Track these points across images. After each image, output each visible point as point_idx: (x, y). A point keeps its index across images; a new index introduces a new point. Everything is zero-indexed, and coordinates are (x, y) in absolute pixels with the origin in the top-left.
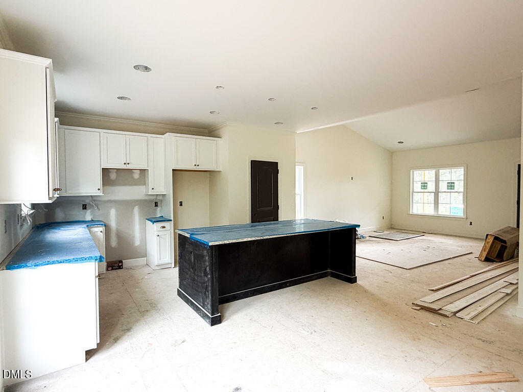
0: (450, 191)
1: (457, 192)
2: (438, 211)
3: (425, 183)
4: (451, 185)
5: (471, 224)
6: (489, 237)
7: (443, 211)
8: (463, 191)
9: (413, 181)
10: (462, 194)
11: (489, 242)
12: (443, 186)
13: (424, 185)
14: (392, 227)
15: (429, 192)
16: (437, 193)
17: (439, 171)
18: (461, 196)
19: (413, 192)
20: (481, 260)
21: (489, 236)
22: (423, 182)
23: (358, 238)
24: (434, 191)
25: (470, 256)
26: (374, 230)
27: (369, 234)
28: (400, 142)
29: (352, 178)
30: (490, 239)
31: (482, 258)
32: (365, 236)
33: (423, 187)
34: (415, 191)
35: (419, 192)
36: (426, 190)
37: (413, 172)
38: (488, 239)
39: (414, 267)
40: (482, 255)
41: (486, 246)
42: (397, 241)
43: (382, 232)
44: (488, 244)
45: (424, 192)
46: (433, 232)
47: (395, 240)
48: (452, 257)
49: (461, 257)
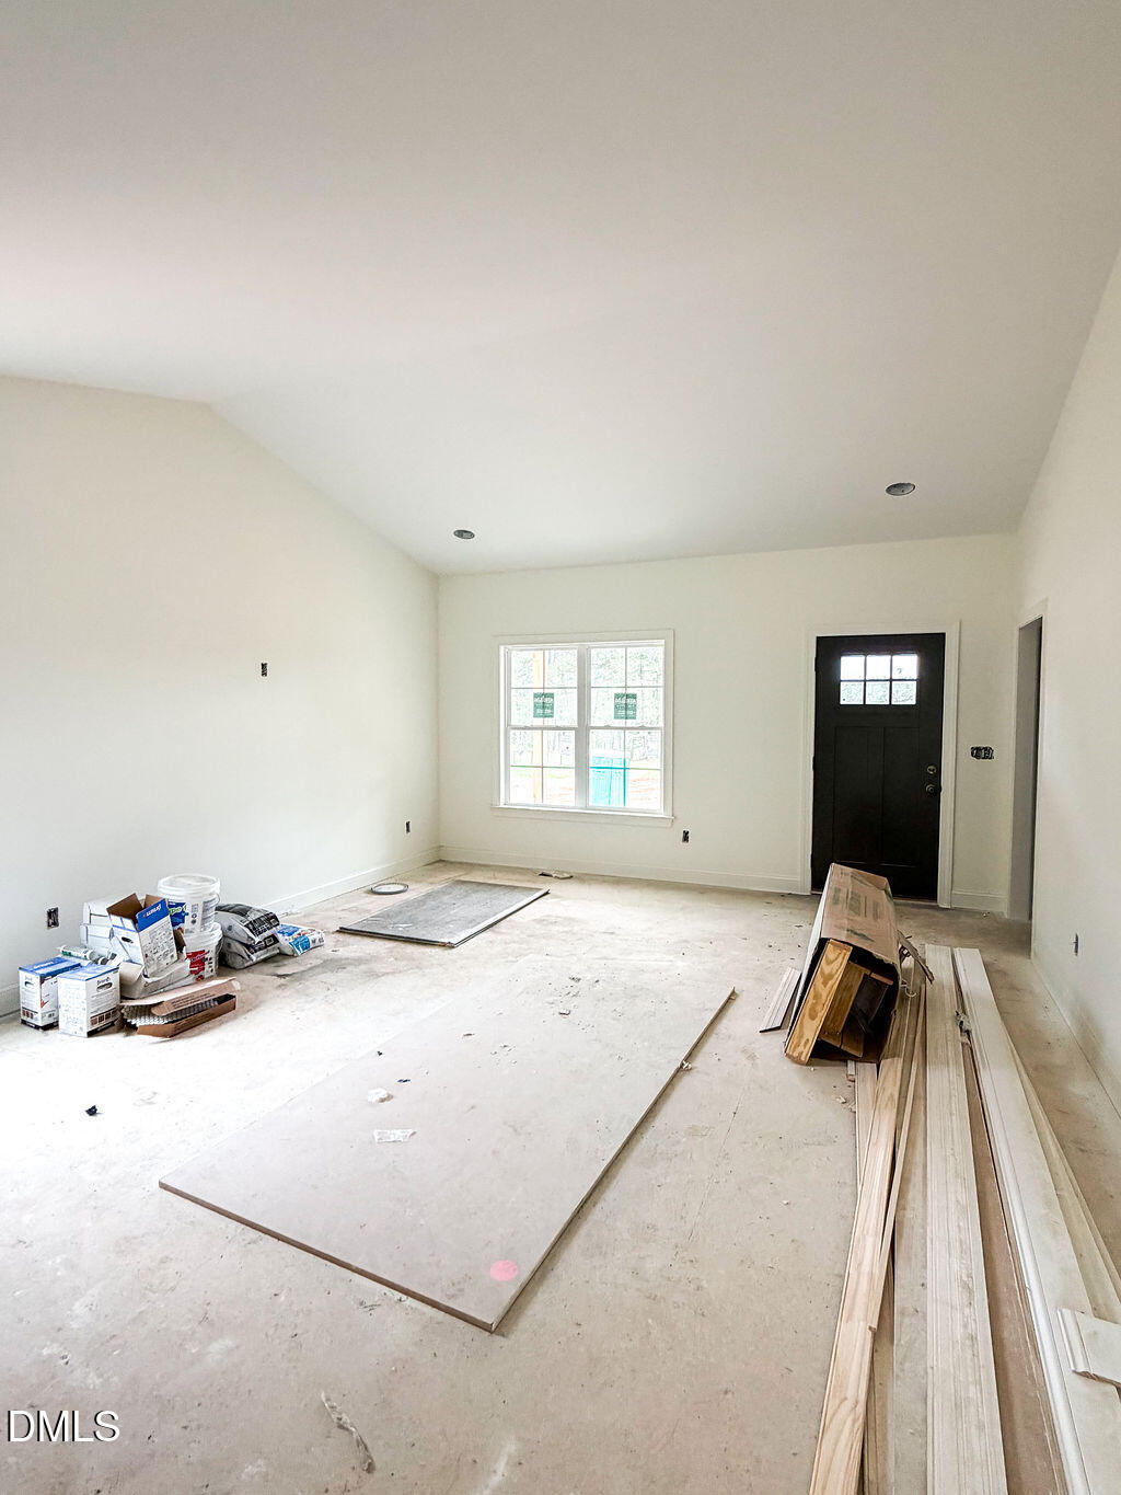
0: (621, 722)
1: (643, 728)
2: (587, 792)
3: (545, 695)
4: (626, 704)
5: (686, 838)
6: (829, 950)
7: (604, 795)
8: (662, 724)
9: (509, 688)
10: (657, 735)
11: (830, 977)
12: (602, 709)
13: (544, 704)
14: (439, 861)
15: (558, 728)
16: (582, 731)
17: (589, 649)
18: (655, 743)
19: (509, 727)
20: (797, 1061)
21: (829, 947)
22: (541, 691)
23: (282, 955)
24: (575, 724)
25: (744, 1024)
26: (369, 884)
27: (342, 914)
28: (461, 534)
29: (264, 666)
30: (836, 963)
31: (801, 1049)
32: (316, 936)
33: (540, 711)
34: (514, 722)
35: (526, 728)
36: (549, 722)
37: (508, 654)
38: (829, 963)
39: (535, 1273)
40: (801, 1037)
41: (817, 997)
42: (451, 946)
43: (401, 888)
44: (825, 983)
45: (542, 729)
46: (573, 871)
47: (443, 945)
48: (686, 1059)
49: (712, 1041)
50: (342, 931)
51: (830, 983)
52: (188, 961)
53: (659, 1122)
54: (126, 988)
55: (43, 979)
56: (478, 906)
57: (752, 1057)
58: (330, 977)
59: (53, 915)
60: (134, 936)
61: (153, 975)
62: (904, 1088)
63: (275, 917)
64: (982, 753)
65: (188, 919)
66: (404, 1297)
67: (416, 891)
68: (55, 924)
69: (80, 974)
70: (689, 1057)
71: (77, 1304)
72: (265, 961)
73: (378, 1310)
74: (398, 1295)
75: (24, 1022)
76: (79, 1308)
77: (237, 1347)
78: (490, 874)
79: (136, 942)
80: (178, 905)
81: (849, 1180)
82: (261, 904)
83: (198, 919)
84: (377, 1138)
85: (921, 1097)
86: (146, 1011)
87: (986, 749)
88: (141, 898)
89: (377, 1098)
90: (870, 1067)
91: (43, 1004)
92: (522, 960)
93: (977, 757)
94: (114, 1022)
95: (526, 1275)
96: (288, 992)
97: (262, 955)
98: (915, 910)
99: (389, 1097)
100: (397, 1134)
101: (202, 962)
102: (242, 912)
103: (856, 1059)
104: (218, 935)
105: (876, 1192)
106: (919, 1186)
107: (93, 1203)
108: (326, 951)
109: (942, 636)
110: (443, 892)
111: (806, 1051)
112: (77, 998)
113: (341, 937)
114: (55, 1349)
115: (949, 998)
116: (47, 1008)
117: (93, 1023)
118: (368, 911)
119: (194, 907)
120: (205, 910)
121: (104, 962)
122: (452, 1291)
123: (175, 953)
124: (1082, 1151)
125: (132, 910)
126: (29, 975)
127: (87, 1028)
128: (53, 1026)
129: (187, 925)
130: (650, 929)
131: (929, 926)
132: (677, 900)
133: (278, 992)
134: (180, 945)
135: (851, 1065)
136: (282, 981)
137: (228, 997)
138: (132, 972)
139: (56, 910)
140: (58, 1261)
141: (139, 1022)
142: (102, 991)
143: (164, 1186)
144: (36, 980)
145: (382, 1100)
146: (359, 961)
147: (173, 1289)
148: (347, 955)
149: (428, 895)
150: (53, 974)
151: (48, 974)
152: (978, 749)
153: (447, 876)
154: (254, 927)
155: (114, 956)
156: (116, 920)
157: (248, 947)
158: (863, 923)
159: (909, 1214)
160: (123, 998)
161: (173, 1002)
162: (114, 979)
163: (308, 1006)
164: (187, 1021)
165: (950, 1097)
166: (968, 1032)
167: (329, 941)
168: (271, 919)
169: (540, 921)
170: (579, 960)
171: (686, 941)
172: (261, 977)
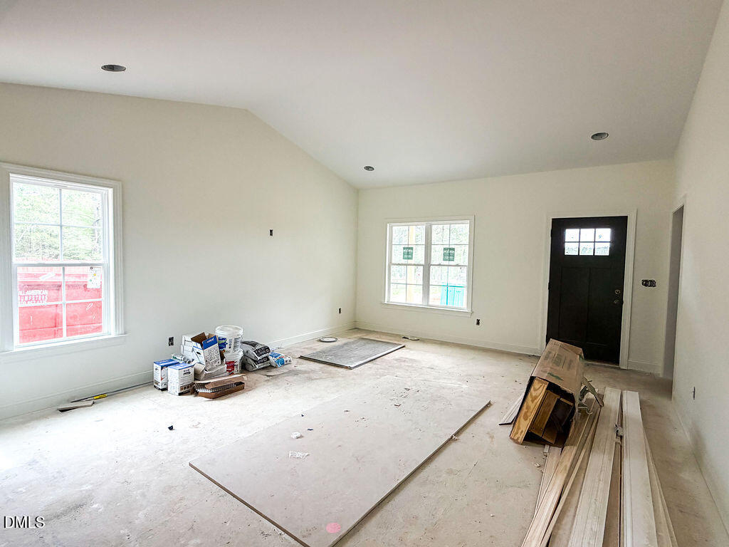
0: (447, 263)
1: (457, 265)
2: (428, 298)
3: (409, 248)
4: (449, 254)
5: (478, 323)
7: (436, 299)
8: (467, 264)
9: (391, 245)
10: (465, 270)
11: (535, 398)
12: (437, 256)
13: (408, 253)
14: (355, 328)
15: (414, 265)
16: (427, 267)
17: (431, 226)
18: (464, 273)
19: (391, 264)
20: (516, 441)
21: (536, 381)
22: (407, 246)
23: (271, 366)
24: (423, 263)
25: (491, 420)
26: (320, 337)
27: (302, 350)
28: (368, 168)
29: (271, 231)
30: (539, 390)
31: (517, 436)
32: (288, 359)
33: (406, 256)
34: (393, 262)
35: (399, 264)
36: (410, 262)
37: (391, 228)
38: (535, 390)
39: (349, 532)
40: (519, 428)
41: (528, 408)
42: (350, 368)
43: (334, 340)
44: (533, 401)
45: (406, 265)
46: (419, 337)
47: (347, 368)
48: (455, 435)
49: (472, 427)
50: (301, 357)
51: (536, 401)
52: (226, 365)
53: (433, 465)
54: (197, 375)
55: (162, 368)
56: (368, 351)
57: (492, 437)
58: (290, 378)
59: (171, 340)
60: (201, 351)
61: (210, 370)
62: (574, 463)
63: (268, 348)
64: (648, 283)
65: (227, 346)
66: (283, 533)
67: (341, 341)
68: (172, 344)
69: (178, 367)
70: (458, 433)
71: (141, 513)
72: (263, 368)
73: (270, 537)
74: (280, 531)
75: (155, 386)
76: (141, 514)
77: (201, 544)
78: (378, 336)
79: (202, 354)
80: (223, 339)
81: (531, 507)
82: (263, 342)
83: (232, 346)
84: (290, 455)
85: (583, 469)
86: (203, 386)
87: (651, 281)
88: (207, 335)
89: (296, 436)
90: (557, 450)
91: (162, 379)
92: (382, 378)
93: (646, 285)
94: (189, 390)
95: (344, 531)
96: (270, 383)
97: (261, 365)
98: (605, 369)
99: (301, 437)
100: (299, 454)
101: (233, 366)
102: (254, 344)
103: (551, 445)
104: (241, 354)
105: (544, 518)
106: (571, 517)
107: (160, 469)
108: (291, 367)
109: (626, 218)
110: (353, 343)
111: (521, 437)
112: (175, 377)
113: (300, 360)
114: (126, 531)
115: (614, 419)
116: (164, 381)
117: (182, 389)
118: (315, 349)
119: (230, 341)
120: (236, 342)
121: (189, 362)
122: (305, 534)
123: (220, 361)
124: (682, 512)
125: (202, 340)
126: (157, 366)
127: (179, 391)
128: (165, 389)
129: (227, 348)
130: (453, 367)
131: (611, 378)
132: (472, 354)
133: (266, 383)
134: (222, 358)
135: (547, 447)
136: (268, 378)
137: (241, 383)
138: (201, 368)
139: (173, 338)
140: (139, 492)
141: (200, 391)
142: (186, 375)
143: (190, 465)
144: (160, 368)
145: (298, 438)
146: (305, 372)
147: (182, 512)
148: (300, 369)
149: (346, 344)
150: (167, 366)
151: (165, 366)
152: (646, 281)
153: (356, 336)
154: (258, 352)
155: (193, 360)
156: (194, 343)
157: (255, 361)
158: (561, 370)
159: (561, 532)
160: (195, 379)
161: (215, 383)
162: (192, 370)
163: (276, 391)
164: (221, 392)
165: (601, 471)
166: (621, 437)
167: (294, 362)
168: (266, 349)
169: (397, 360)
170: (412, 380)
171: (470, 375)
172: (260, 375)
